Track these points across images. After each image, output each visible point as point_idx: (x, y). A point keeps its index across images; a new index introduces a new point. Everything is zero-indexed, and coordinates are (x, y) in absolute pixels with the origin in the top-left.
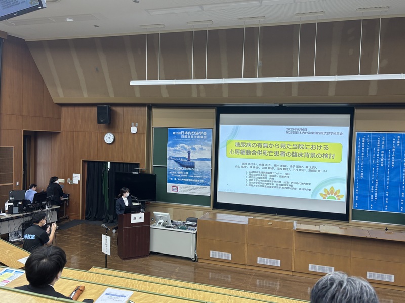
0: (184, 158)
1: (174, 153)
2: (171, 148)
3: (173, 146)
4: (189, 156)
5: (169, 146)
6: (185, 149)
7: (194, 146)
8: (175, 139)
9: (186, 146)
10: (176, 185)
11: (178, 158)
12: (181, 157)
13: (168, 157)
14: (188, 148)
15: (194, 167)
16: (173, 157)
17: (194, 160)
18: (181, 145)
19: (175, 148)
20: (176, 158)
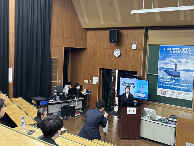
0: (171, 69)
1: (164, 65)
2: (161, 61)
3: (163, 59)
4: (176, 68)
5: (160, 59)
6: (173, 62)
7: (180, 60)
8: (165, 54)
9: (173, 60)
10: (165, 90)
11: (167, 69)
12: (169, 68)
13: (159, 67)
14: (175, 61)
15: (179, 76)
16: (163, 68)
17: (180, 71)
18: (170, 59)
19: (165, 61)
20: (165, 68)
